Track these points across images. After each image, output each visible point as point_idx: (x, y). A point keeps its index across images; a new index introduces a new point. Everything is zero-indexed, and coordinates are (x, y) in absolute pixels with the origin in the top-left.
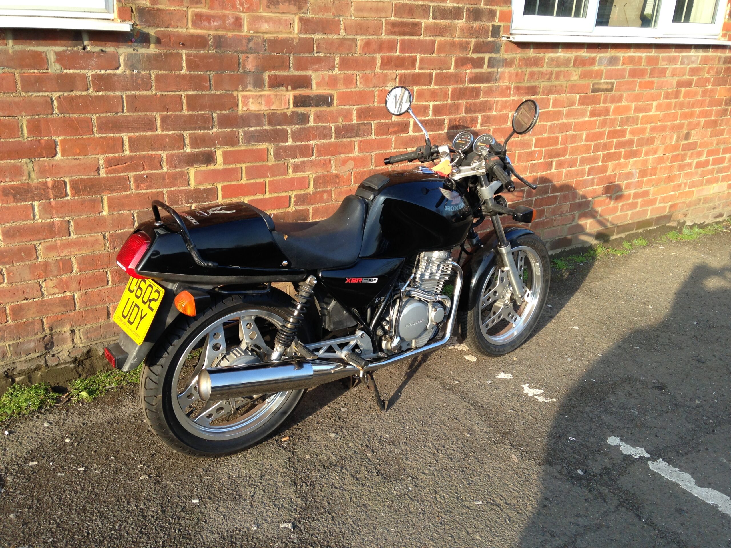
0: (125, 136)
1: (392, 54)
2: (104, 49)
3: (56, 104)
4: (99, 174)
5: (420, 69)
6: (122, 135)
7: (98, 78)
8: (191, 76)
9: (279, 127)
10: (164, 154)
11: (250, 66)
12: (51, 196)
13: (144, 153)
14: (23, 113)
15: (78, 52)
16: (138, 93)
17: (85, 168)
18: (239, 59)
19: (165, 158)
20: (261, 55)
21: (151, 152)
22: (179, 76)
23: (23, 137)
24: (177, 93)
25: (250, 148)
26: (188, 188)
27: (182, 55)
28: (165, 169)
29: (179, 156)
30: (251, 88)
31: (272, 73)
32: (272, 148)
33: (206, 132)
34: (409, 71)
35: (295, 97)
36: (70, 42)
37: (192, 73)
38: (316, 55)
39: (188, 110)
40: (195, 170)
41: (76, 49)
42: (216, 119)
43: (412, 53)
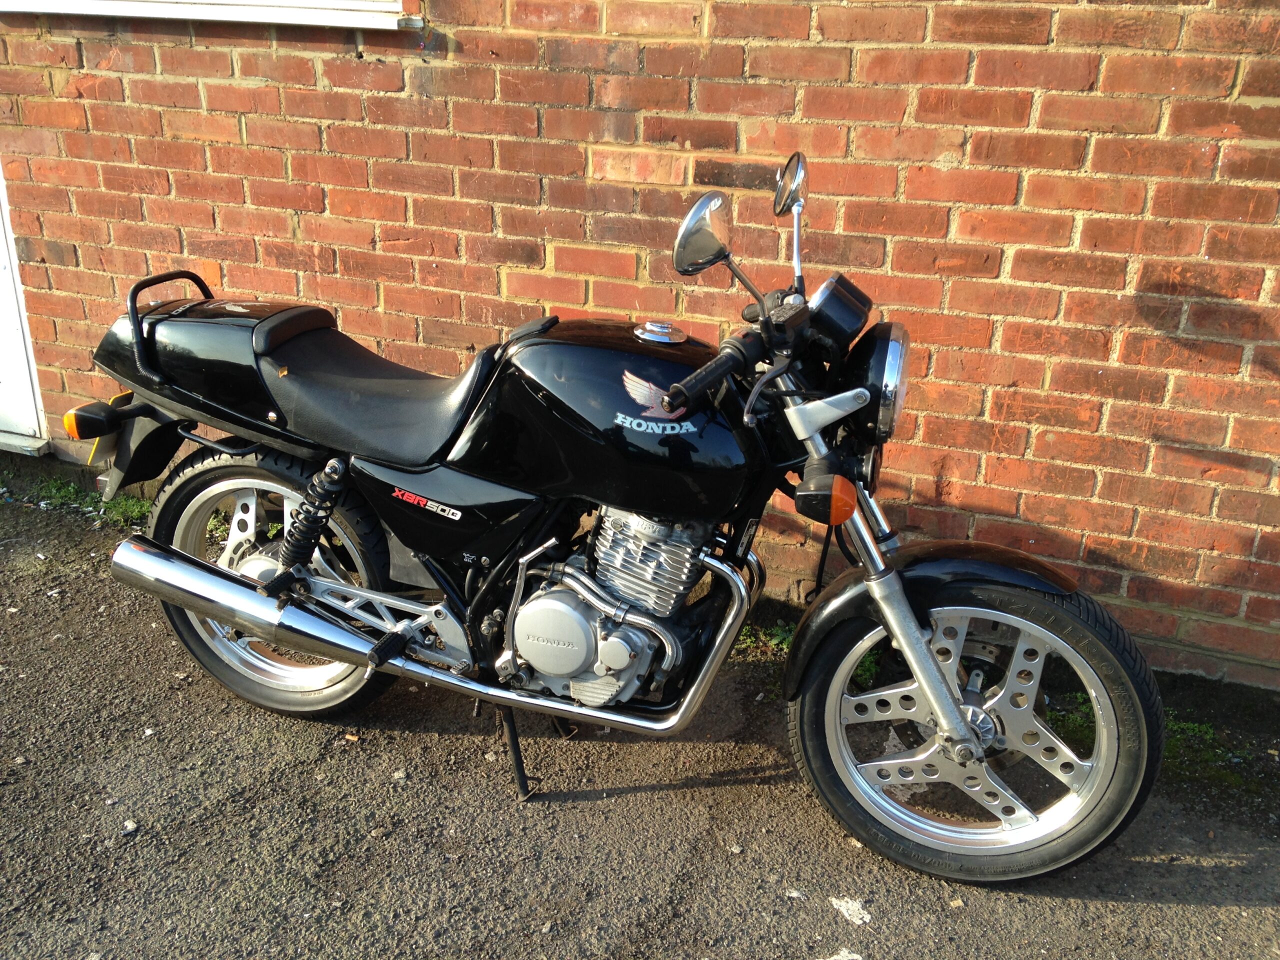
0: (410, 196)
1: (953, 87)
2: (383, 59)
3: (325, 135)
4: (374, 249)
5: (1043, 125)
6: (405, 194)
7: (377, 103)
8: (508, 110)
9: (663, 219)
10: (462, 234)
11: (610, 98)
12: (317, 269)
13: (434, 228)
14: (287, 146)
15: (350, 61)
16: (429, 131)
17: (357, 236)
18: (591, 84)
19: (463, 242)
20: (631, 78)
21: (445, 229)
22: (488, 108)
23: (287, 178)
24: (486, 137)
25: (604, 249)
26: (496, 298)
27: (495, 72)
28: (463, 261)
29: (485, 243)
30: (611, 140)
31: (653, 113)
32: (646, 256)
33: (529, 208)
34: (1004, 130)
35: (698, 164)
36: (341, 46)
37: (510, 103)
38: (751, 81)
39: (502, 169)
40: (508, 271)
41: (348, 57)
42: (546, 188)
43: (1016, 84)
